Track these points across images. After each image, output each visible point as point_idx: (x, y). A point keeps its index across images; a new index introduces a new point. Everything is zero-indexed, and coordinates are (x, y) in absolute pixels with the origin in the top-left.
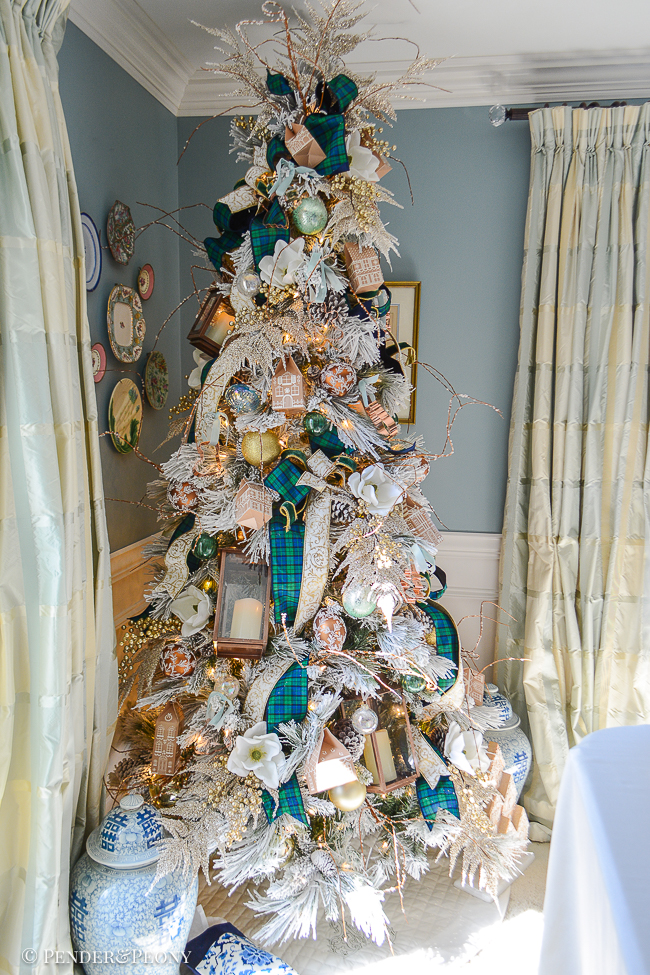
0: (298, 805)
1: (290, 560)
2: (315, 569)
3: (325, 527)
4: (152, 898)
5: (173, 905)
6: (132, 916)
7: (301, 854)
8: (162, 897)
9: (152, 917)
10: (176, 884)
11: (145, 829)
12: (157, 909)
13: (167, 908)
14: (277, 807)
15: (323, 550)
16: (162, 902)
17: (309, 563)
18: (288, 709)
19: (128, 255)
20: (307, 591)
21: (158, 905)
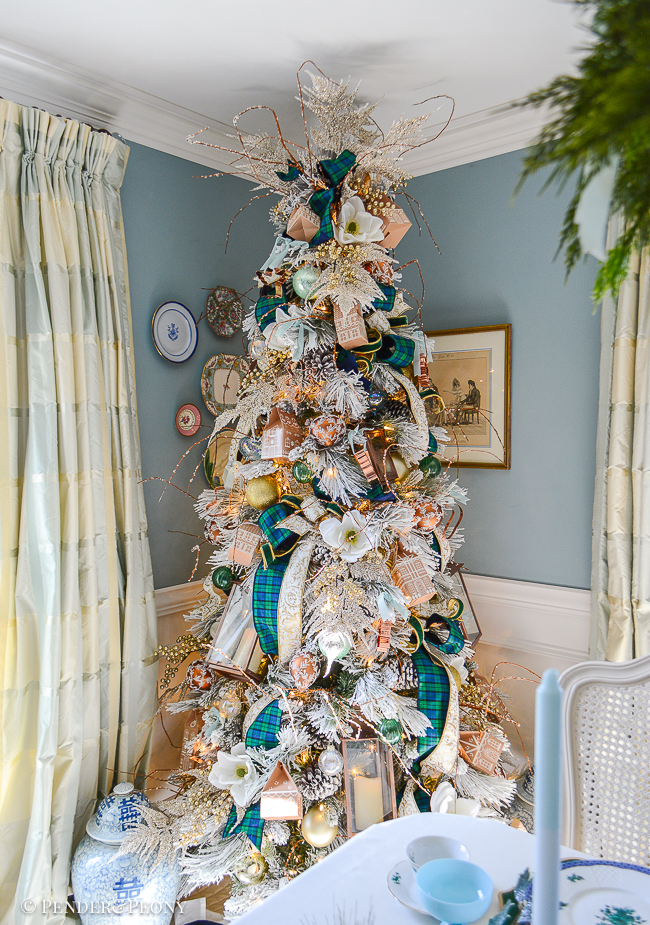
0: (257, 827)
1: (269, 597)
2: (288, 607)
3: (303, 568)
4: (114, 873)
5: (132, 885)
6: (97, 883)
7: (271, 877)
8: (122, 875)
9: (111, 889)
10: (139, 868)
11: (123, 813)
12: (117, 884)
13: (125, 886)
14: (237, 824)
15: (296, 590)
16: (122, 879)
17: (283, 601)
18: (263, 736)
19: (234, 328)
20: (283, 627)
21: (118, 880)
